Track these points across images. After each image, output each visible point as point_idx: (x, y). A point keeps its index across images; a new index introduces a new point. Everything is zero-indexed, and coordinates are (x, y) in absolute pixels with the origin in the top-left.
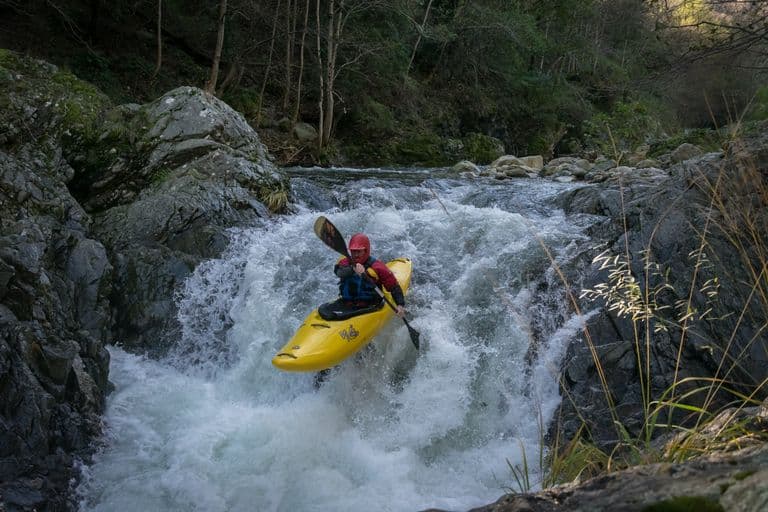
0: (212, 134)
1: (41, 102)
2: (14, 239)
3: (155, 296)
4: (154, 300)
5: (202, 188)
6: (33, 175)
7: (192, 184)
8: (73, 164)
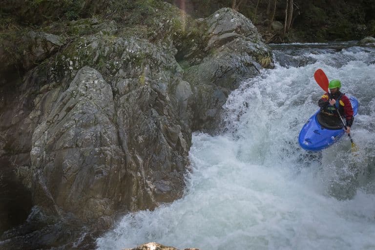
0: (236, 30)
1: (165, 21)
2: (157, 81)
3: (210, 106)
4: (209, 108)
5: (231, 57)
6: (163, 53)
7: (226, 55)
8: (177, 47)
